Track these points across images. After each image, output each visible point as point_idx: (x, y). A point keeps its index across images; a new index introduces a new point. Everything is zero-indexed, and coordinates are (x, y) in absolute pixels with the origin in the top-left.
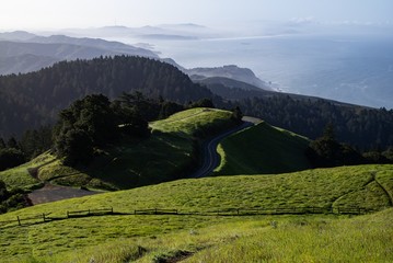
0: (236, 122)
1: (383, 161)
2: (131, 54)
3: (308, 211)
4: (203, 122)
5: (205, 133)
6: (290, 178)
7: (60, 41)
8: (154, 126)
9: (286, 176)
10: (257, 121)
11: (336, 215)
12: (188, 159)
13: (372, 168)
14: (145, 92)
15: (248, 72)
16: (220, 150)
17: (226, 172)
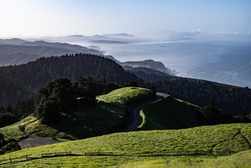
0: (152, 96)
1: (246, 121)
2: (86, 53)
3: (196, 154)
4: (131, 96)
5: (132, 103)
6: (186, 132)
7: (41, 44)
8: (100, 98)
9: (183, 131)
10: (165, 96)
11: (216, 156)
12: (121, 119)
13: (239, 125)
14: (94, 77)
15: (160, 64)
16: (142, 114)
17: (145, 128)
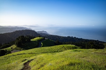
0: (44, 39)
1: (65, 44)
2: (28, 29)
3: (54, 52)
4: (39, 39)
5: (39, 41)
6: (52, 47)
7: (16, 27)
8: (31, 40)
9: (51, 47)
10: (47, 39)
11: (59, 52)
12: (37, 45)
13: (64, 45)
14: (30, 35)
15: (46, 32)
16: (42, 43)
17: (43, 47)
